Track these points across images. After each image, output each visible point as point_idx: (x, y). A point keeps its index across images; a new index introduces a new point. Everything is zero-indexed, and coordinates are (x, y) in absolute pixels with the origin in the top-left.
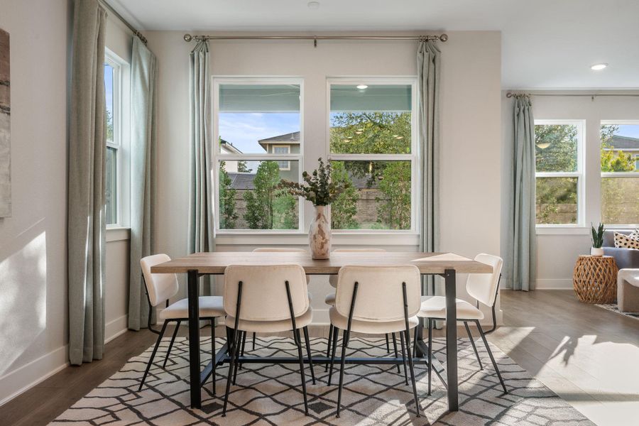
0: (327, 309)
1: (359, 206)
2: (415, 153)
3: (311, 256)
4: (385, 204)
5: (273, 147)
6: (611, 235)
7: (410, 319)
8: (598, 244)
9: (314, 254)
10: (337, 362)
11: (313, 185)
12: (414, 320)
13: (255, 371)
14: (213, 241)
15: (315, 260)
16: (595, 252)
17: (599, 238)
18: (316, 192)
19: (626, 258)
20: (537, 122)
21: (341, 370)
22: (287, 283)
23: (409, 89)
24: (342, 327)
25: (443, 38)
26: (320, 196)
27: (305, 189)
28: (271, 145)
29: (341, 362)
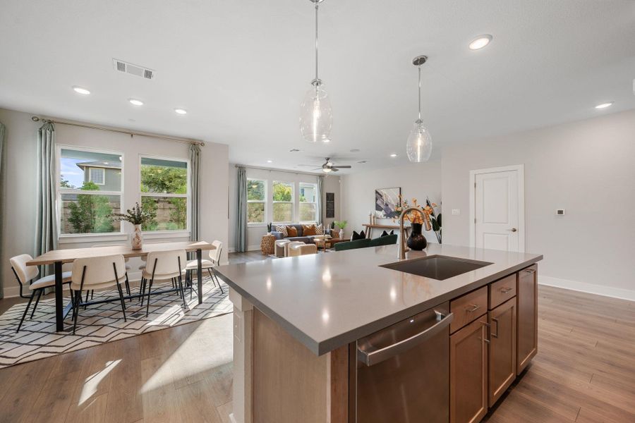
0: (141, 272)
1: (158, 212)
2: (188, 193)
3: (131, 248)
4: (174, 211)
5: (90, 169)
6: (274, 227)
7: (182, 271)
8: (270, 231)
9: (133, 247)
10: (147, 295)
11: (133, 215)
12: (184, 271)
13: (95, 309)
14: (57, 241)
15: (134, 250)
16: (269, 234)
17: (270, 228)
18: (134, 218)
19: (279, 236)
20: (248, 179)
21: (149, 299)
22: (114, 264)
23: (186, 163)
24: (149, 278)
25: (202, 144)
26: (137, 220)
27: (129, 217)
28: (87, 167)
29: (149, 295)
